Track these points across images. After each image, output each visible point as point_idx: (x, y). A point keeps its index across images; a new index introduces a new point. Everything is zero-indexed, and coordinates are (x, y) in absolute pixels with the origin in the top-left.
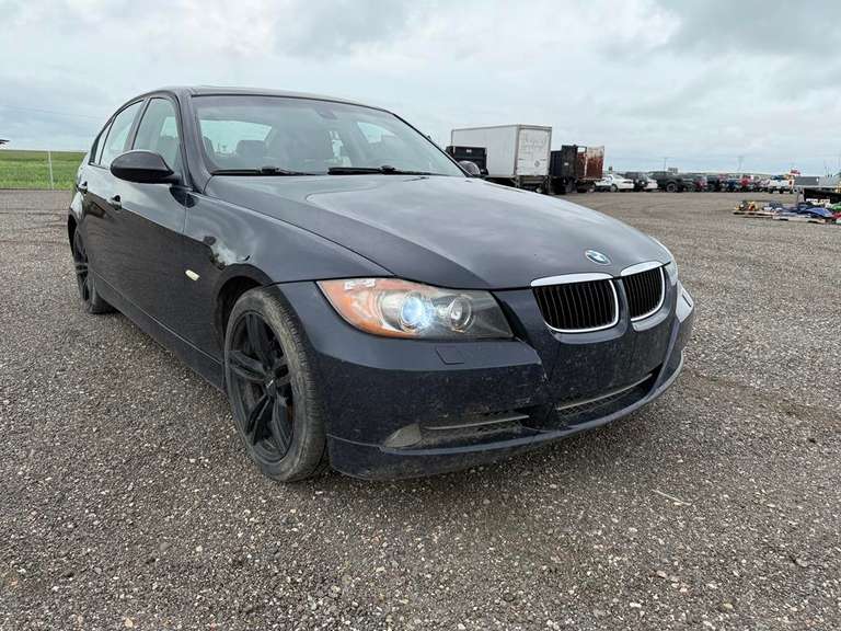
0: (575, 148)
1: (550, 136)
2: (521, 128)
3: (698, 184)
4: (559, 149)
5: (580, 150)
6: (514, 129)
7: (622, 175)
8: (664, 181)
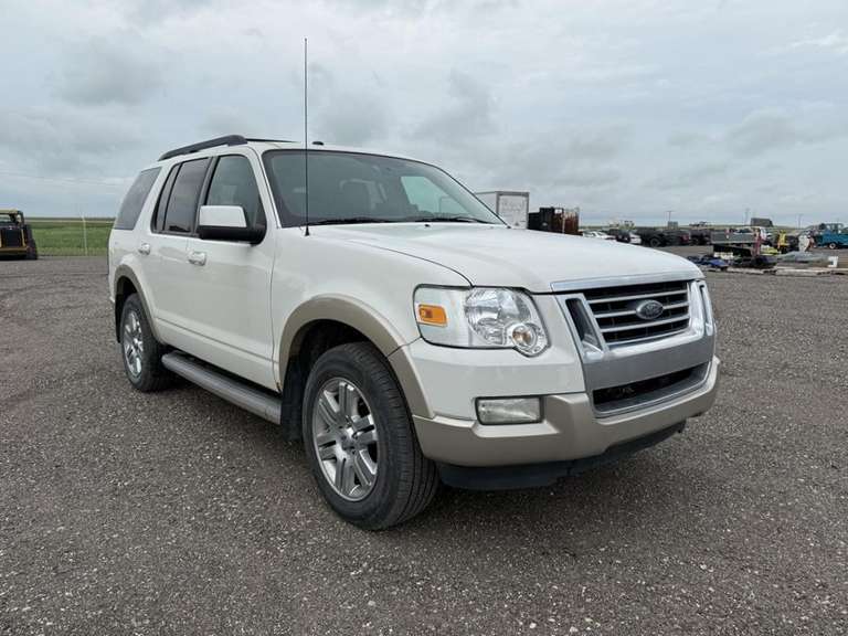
0: (553, 209)
1: (528, 201)
2: (500, 194)
3: (682, 238)
4: (538, 211)
5: (556, 212)
6: (495, 195)
7: (606, 232)
8: (648, 235)
